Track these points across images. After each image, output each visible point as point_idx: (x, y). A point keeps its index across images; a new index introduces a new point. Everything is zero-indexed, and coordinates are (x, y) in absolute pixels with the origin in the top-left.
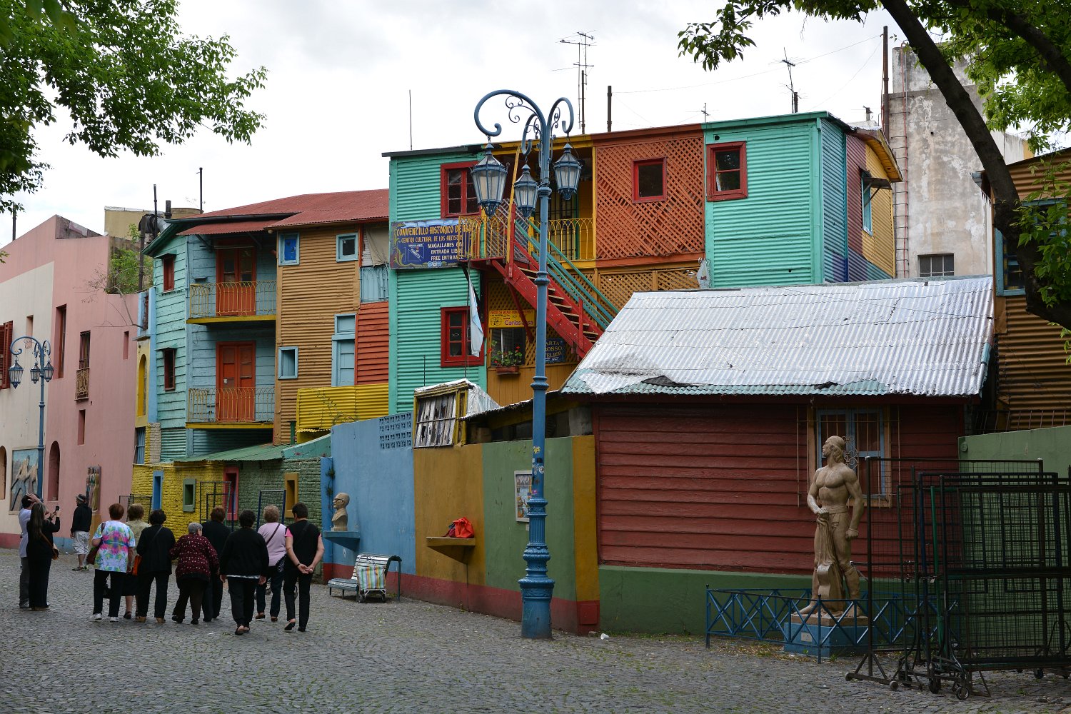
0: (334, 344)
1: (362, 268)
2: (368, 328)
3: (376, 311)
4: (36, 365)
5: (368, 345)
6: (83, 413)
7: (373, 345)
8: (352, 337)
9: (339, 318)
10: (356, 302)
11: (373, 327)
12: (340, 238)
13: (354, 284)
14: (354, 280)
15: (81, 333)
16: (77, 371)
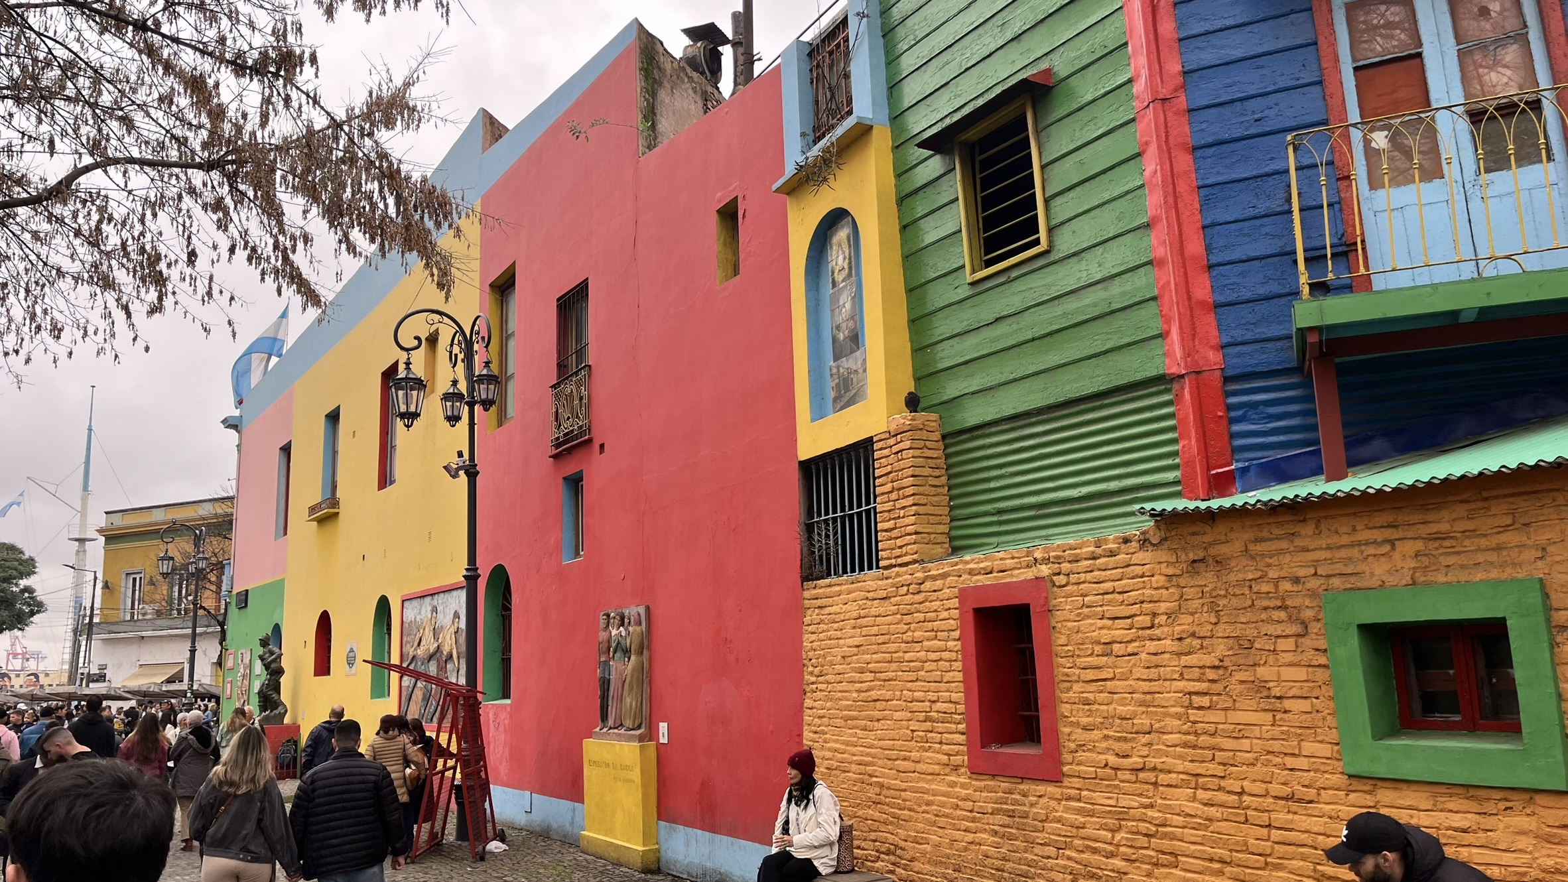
4: (455, 383)
6: (575, 483)
15: (558, 300)
16: (554, 387)
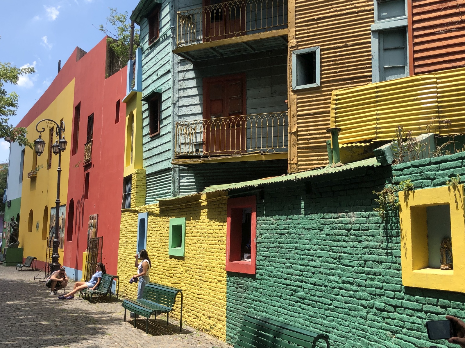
0: (375, 38)
2: (427, 8)
6: (88, 175)
8: (403, 23)
11: (435, 5)
15: (88, 117)
16: (85, 145)
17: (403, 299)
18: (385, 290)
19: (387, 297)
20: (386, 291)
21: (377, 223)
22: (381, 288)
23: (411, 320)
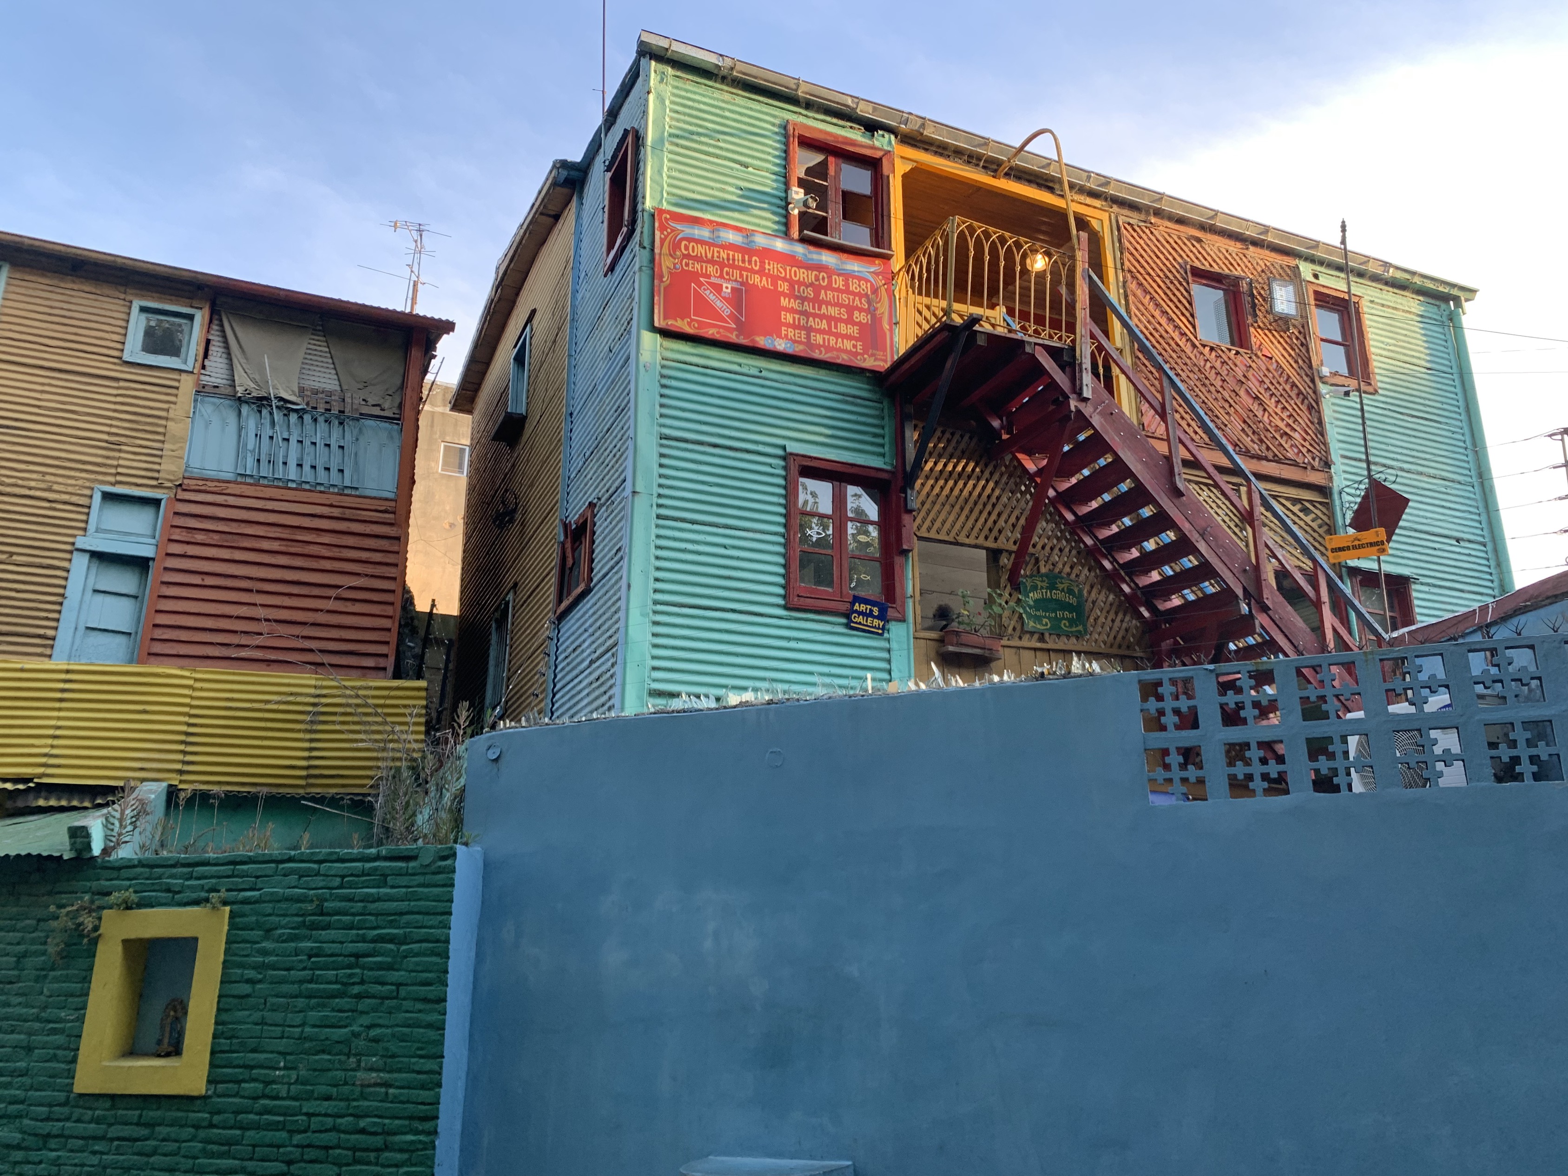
0: (80, 563)
1: (202, 391)
2: (200, 537)
3: (232, 501)
5: (197, 580)
7: (210, 581)
8: (146, 551)
9: (108, 497)
10: (170, 469)
11: (216, 537)
12: (143, 309)
13: (170, 424)
14: (171, 414)
17: (68, 1119)
18: (30, 1105)
19: (32, 1119)
20: (32, 1108)
21: (43, 969)
22: (22, 1102)
23: (76, 1161)
